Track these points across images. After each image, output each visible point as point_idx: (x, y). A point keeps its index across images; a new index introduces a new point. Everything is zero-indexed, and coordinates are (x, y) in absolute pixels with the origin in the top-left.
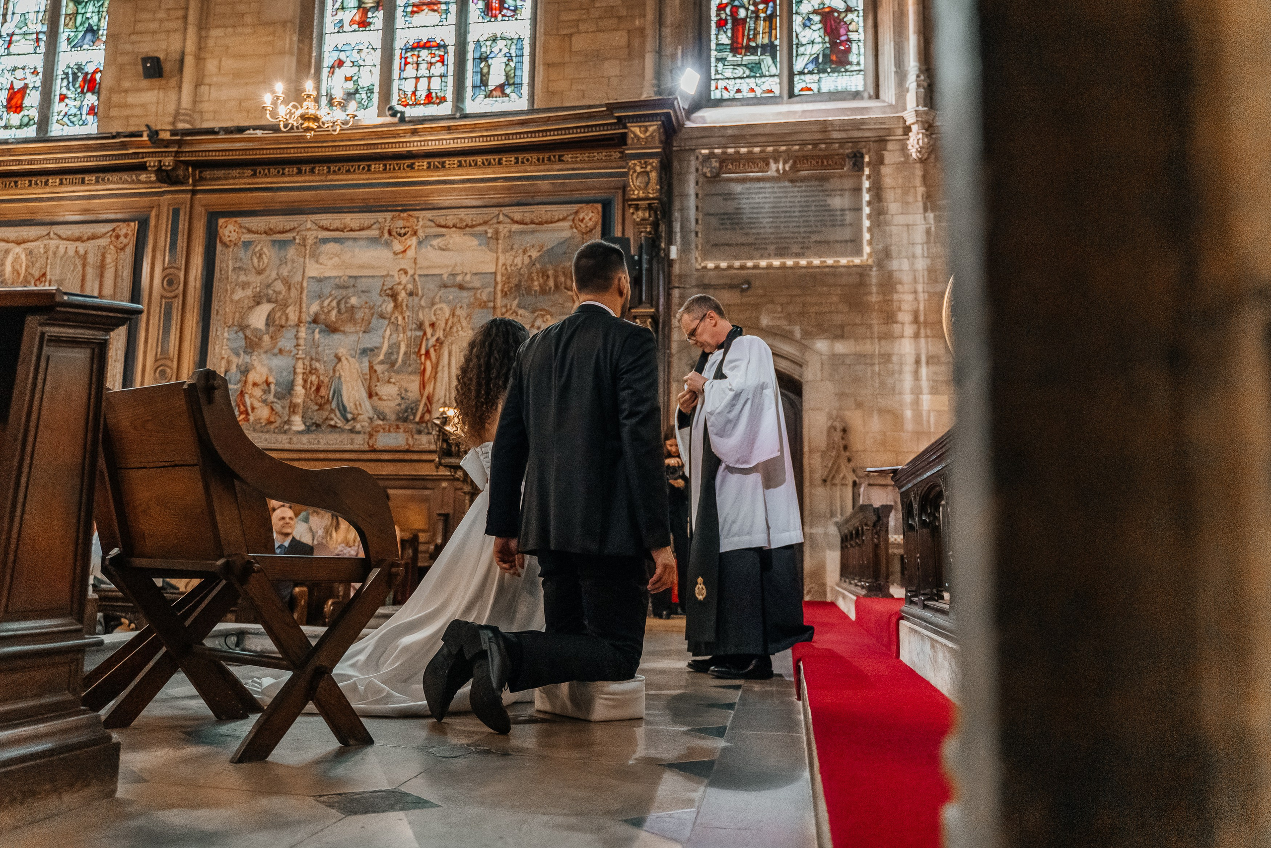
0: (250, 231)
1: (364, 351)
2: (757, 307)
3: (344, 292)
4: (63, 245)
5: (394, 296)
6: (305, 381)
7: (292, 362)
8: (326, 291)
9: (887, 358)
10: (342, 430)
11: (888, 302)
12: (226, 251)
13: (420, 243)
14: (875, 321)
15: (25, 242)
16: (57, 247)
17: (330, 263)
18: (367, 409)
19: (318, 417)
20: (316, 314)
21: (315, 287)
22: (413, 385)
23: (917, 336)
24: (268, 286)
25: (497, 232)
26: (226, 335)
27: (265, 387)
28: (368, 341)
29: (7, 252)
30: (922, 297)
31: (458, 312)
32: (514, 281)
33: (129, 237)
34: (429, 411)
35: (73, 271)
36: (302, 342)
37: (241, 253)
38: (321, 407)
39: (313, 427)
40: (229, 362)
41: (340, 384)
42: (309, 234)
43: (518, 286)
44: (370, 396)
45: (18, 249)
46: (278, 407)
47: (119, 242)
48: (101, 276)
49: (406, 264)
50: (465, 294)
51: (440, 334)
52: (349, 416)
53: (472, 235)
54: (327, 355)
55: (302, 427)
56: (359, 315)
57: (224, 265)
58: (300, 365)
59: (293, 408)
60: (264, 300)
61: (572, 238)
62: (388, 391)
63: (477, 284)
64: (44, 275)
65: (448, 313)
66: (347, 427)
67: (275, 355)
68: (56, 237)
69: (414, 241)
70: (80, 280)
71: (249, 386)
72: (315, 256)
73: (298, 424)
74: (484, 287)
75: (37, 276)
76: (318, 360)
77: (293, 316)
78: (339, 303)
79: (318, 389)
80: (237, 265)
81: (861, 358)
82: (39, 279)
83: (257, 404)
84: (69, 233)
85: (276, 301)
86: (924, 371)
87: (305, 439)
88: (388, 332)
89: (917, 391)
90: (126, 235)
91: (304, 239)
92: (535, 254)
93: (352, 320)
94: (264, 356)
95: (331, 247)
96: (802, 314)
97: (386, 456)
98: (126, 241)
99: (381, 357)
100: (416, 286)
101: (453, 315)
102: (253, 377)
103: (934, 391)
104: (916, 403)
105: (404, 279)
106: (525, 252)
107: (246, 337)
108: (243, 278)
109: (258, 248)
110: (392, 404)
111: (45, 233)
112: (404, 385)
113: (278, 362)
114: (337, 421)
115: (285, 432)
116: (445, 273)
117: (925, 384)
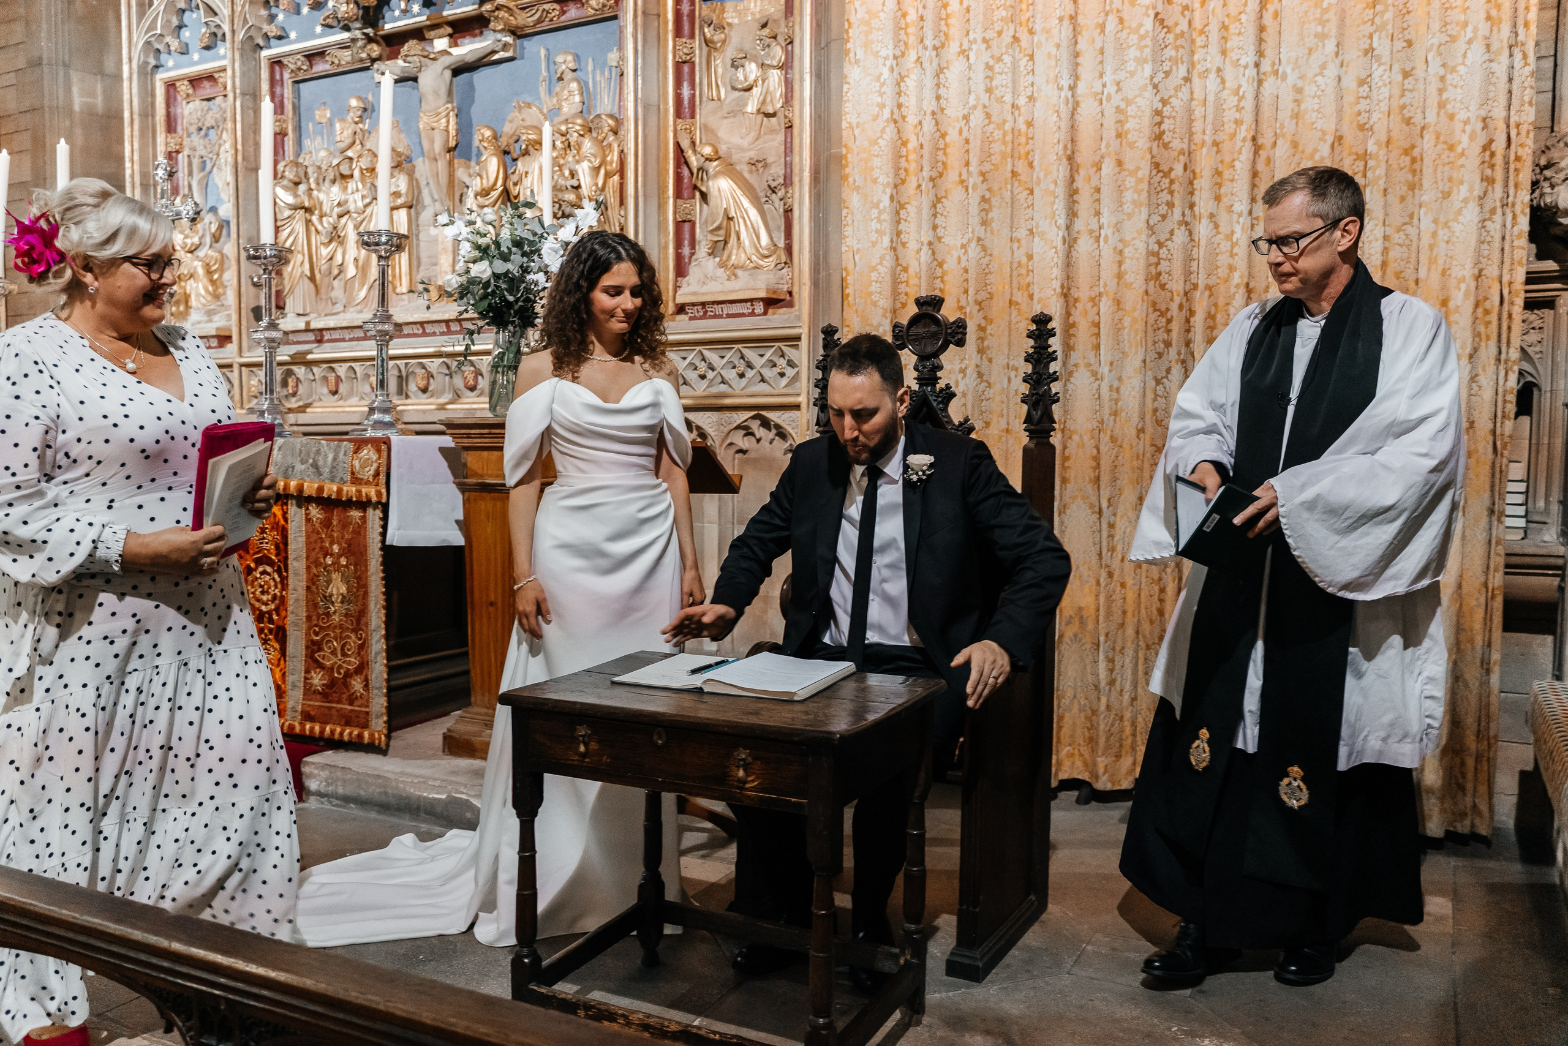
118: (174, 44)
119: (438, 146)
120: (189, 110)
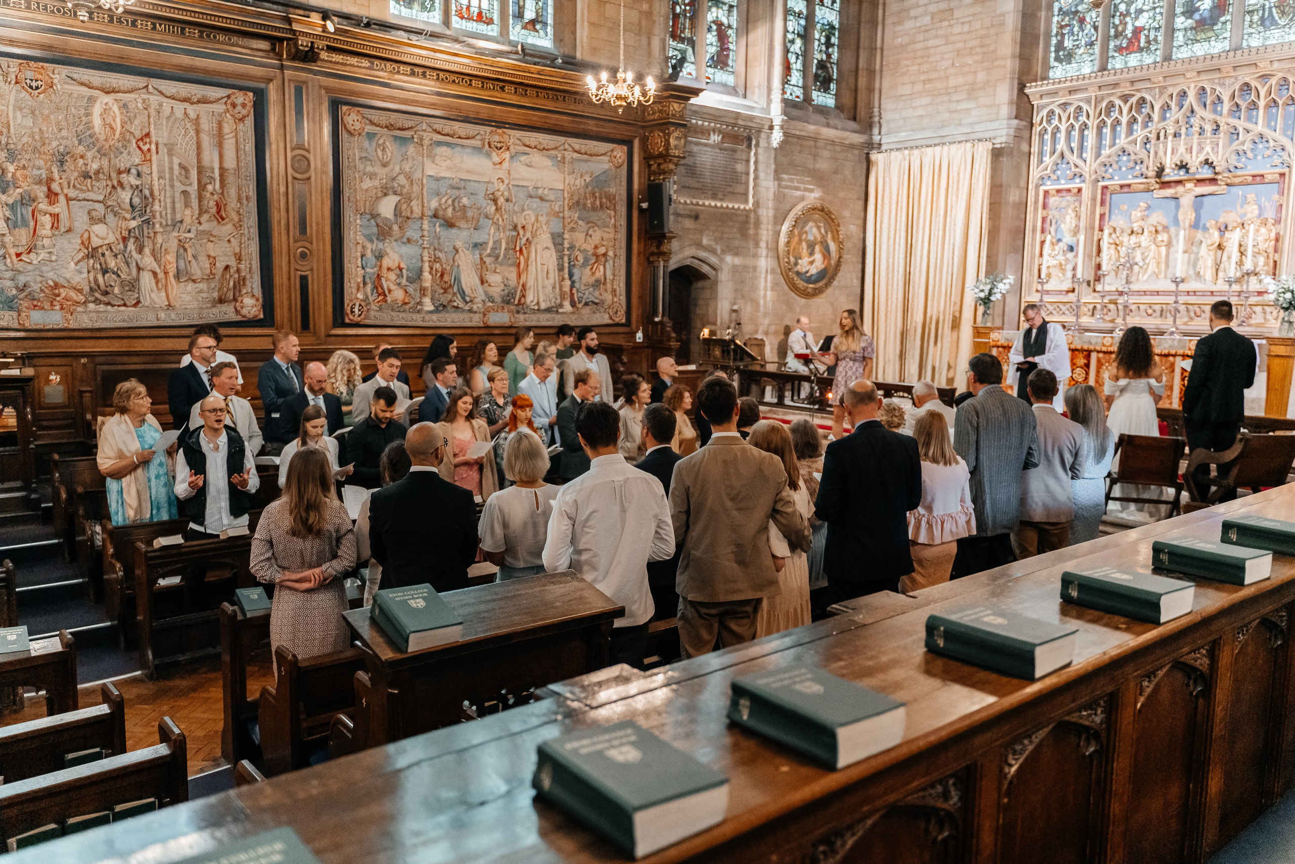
0: (372, 123)
1: (476, 245)
2: (701, 232)
3: (456, 192)
4: (167, 104)
5: (495, 201)
6: (431, 268)
7: (419, 251)
8: (443, 190)
9: (755, 268)
10: (463, 311)
11: (757, 234)
12: (352, 139)
13: (512, 157)
14: (751, 245)
15: (114, 91)
16: (161, 105)
17: (444, 164)
18: (480, 295)
19: (444, 299)
20: (436, 210)
21: (434, 185)
22: (513, 276)
23: (767, 256)
24: (393, 179)
25: (564, 158)
26: (358, 221)
27: (398, 271)
28: (479, 237)
29: (92, 100)
30: (771, 233)
31: (540, 218)
32: (576, 198)
33: (248, 108)
34: (524, 296)
35: (185, 136)
36: (426, 233)
37: (366, 144)
38: (446, 291)
39: (441, 308)
40: (364, 247)
41: (458, 273)
42: (425, 134)
43: (578, 203)
44: (482, 283)
45: (108, 99)
46: (410, 290)
47: (236, 111)
48: (220, 145)
49: (502, 174)
50: (545, 204)
51: (528, 235)
52: (468, 299)
53: (548, 157)
54: (447, 246)
55: (432, 308)
56: (470, 214)
57: (350, 153)
58: (426, 254)
59: (423, 293)
60: (391, 192)
61: (610, 170)
62: (494, 279)
63: (552, 197)
64: (148, 135)
65: (533, 219)
66: (467, 308)
67: (404, 243)
68: (156, 92)
69: (507, 155)
70: (194, 147)
71: (384, 271)
72: (432, 157)
73: (428, 305)
74: (556, 200)
75: (138, 135)
76: (440, 251)
77: (417, 210)
78: (453, 201)
79: (442, 276)
80: (363, 155)
81: (745, 267)
82: (142, 139)
83: (393, 287)
84: (174, 90)
85: (400, 195)
86: (769, 277)
87: (434, 317)
88: (492, 231)
89: (765, 290)
90: (244, 105)
91: (421, 139)
92: (588, 179)
93: (464, 217)
94: (394, 244)
95: (444, 150)
96: (721, 238)
97: (496, 332)
98: (244, 112)
99: (489, 251)
100: (510, 194)
101: (537, 221)
102: (386, 262)
103: (772, 289)
104: (765, 295)
105: (502, 187)
106: (581, 176)
107: (378, 225)
108: (369, 169)
109: (381, 141)
110: (498, 290)
111: (141, 85)
112: (507, 274)
113: (406, 250)
114: (458, 302)
115: (419, 312)
116: (530, 184)
117: (769, 285)
118: (1054, 177)
119: (1187, 225)
120: (1053, 201)
